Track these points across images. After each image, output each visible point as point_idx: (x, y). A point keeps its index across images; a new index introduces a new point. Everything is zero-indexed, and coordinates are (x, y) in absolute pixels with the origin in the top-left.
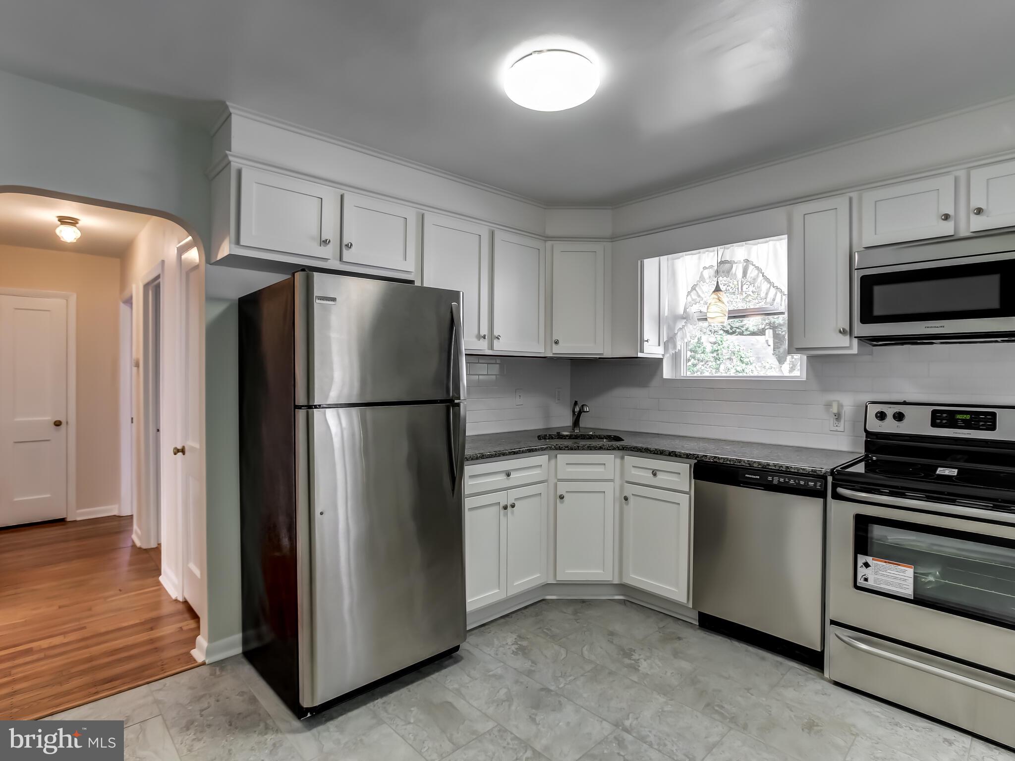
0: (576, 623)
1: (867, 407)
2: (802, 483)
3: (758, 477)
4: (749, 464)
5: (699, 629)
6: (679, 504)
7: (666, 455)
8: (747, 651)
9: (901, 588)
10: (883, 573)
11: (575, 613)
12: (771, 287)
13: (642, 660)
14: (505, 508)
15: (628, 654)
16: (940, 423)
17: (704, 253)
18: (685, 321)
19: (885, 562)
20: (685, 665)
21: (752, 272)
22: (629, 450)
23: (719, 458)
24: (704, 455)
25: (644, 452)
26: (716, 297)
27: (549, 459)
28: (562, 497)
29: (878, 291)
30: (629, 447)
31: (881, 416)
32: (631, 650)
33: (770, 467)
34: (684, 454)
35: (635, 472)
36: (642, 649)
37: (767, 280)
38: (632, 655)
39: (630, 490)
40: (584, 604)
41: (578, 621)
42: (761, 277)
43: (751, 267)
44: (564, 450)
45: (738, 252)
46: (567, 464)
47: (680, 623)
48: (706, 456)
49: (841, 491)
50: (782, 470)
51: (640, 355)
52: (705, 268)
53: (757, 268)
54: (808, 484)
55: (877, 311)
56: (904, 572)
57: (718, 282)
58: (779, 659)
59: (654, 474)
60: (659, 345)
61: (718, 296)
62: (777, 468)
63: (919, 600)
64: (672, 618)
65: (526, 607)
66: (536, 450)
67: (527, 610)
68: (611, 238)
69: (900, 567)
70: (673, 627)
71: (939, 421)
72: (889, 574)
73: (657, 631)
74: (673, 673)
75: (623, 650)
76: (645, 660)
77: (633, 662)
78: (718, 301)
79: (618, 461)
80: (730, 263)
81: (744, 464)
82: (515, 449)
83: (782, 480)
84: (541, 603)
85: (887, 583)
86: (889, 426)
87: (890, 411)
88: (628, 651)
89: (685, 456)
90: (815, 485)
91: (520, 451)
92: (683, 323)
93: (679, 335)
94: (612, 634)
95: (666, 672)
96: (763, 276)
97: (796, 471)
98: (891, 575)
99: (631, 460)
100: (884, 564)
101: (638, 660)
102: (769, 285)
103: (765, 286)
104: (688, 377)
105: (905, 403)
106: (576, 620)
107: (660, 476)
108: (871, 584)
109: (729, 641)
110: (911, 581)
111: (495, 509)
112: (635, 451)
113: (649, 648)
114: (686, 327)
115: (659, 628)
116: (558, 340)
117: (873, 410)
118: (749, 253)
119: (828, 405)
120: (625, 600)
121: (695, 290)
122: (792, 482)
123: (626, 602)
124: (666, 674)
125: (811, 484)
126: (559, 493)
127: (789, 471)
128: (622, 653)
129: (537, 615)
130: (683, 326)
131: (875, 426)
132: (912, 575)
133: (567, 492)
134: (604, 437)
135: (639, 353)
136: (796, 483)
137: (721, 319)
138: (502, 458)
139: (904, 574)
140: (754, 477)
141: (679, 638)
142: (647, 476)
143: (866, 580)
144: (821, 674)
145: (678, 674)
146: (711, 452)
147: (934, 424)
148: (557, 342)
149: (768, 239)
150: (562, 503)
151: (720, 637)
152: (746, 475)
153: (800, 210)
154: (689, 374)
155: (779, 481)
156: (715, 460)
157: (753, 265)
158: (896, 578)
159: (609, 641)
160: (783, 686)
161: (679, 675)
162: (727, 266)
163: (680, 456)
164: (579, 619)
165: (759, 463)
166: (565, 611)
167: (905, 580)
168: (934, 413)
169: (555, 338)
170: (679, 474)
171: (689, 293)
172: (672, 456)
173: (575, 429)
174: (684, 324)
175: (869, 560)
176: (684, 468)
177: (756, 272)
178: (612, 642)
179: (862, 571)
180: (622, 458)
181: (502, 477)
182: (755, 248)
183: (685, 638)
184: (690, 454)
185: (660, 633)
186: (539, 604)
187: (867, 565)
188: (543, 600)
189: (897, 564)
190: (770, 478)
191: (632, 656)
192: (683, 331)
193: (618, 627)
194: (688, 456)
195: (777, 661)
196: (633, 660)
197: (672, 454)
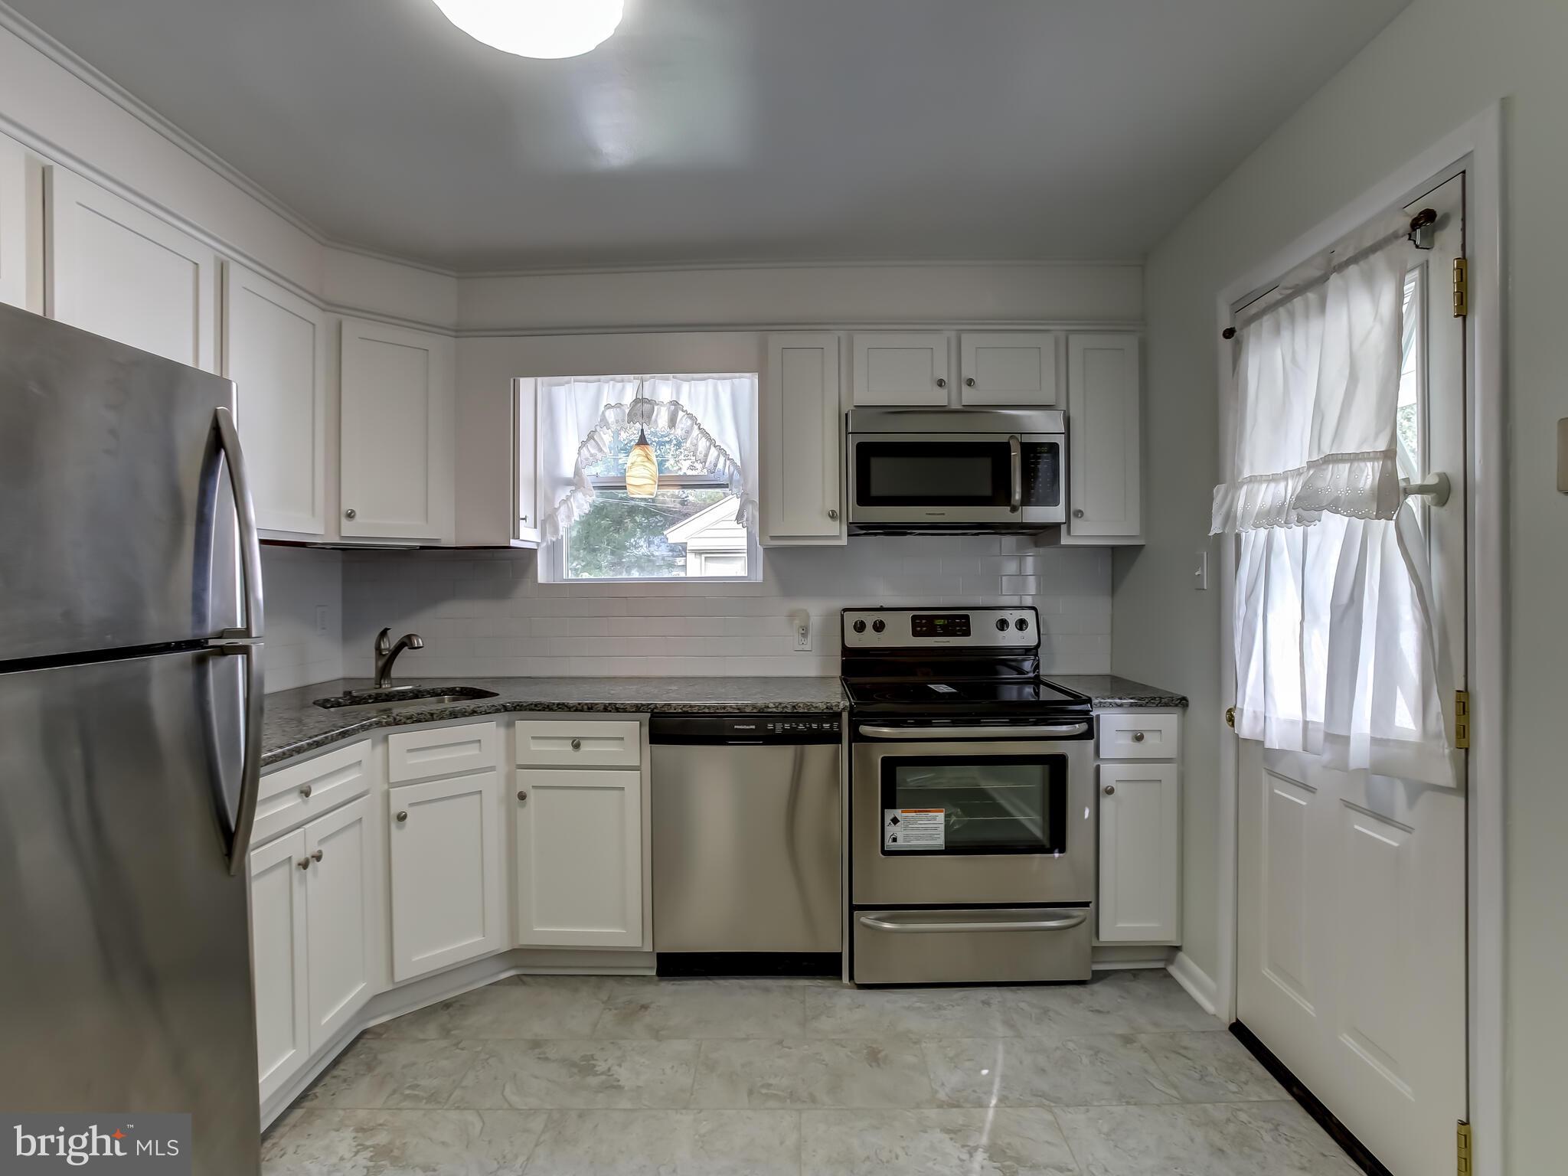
0: (458, 1051)
1: (842, 616)
2: (814, 726)
3: (753, 727)
4: (738, 709)
5: (660, 980)
6: (623, 789)
7: (599, 711)
8: (742, 987)
9: (933, 839)
10: (913, 826)
11: (446, 1032)
12: (712, 447)
13: (616, 1068)
14: (305, 865)
15: (585, 1067)
16: (921, 630)
17: (607, 382)
18: (573, 488)
19: (915, 812)
20: (680, 1046)
21: (683, 423)
22: (525, 710)
23: (691, 706)
24: (665, 704)
25: (555, 711)
26: (643, 453)
27: (374, 745)
28: (402, 818)
29: (877, 464)
30: (525, 704)
31: (860, 627)
32: (584, 1058)
33: (770, 710)
34: (632, 706)
35: (535, 746)
36: (602, 1049)
37: (705, 434)
38: (594, 1066)
39: (525, 780)
40: (451, 1009)
41: (460, 1046)
42: (696, 432)
43: (681, 414)
44: (405, 723)
45: (663, 389)
46: (409, 751)
47: (628, 982)
48: (669, 705)
49: (865, 730)
50: (786, 712)
51: (513, 543)
52: (608, 406)
53: (690, 416)
54: (822, 727)
55: (876, 490)
56: (934, 818)
57: (642, 430)
58: (785, 982)
59: (577, 746)
60: (535, 527)
61: (645, 451)
62: (780, 710)
63: (952, 848)
64: (614, 978)
65: (336, 1063)
66: (354, 732)
67: (342, 1066)
68: (456, 331)
69: (930, 814)
70: (624, 993)
71: (919, 629)
72: (920, 826)
73: (605, 1009)
74: (673, 1067)
75: (574, 1064)
76: (620, 1065)
77: (603, 1077)
78: (646, 459)
79: (502, 731)
80: (652, 403)
81: (731, 710)
82: (316, 736)
83: (787, 726)
84: (362, 1041)
85: (918, 838)
86: (869, 640)
87: (870, 619)
88: (584, 1063)
89: (634, 710)
90: (831, 727)
91: (326, 737)
92: (567, 491)
93: (563, 510)
94: (536, 1044)
95: (663, 1070)
96: (699, 429)
97: (806, 711)
98: (923, 826)
99: (526, 727)
100: (914, 814)
101: (609, 1069)
102: (708, 444)
103: (703, 444)
104: (571, 580)
105: (881, 609)
106: (456, 1045)
107: (586, 747)
108: (902, 844)
109: (710, 982)
110: (942, 827)
111: (282, 873)
112: (539, 710)
113: (613, 1043)
114: (572, 500)
115: (603, 1003)
116: (353, 511)
117: (851, 619)
118: (678, 392)
119: (792, 616)
120: (518, 975)
121: (594, 439)
122: (801, 727)
123: (525, 979)
124: (664, 1074)
125: (826, 726)
126: (395, 809)
127: (797, 713)
128: (575, 1070)
129: (370, 1068)
130: (568, 498)
131: (855, 640)
132: (943, 821)
133: (411, 805)
134: (442, 691)
135: (512, 541)
136: (806, 727)
137: (649, 489)
138: (297, 757)
139: (935, 822)
140: (748, 727)
141: (645, 1007)
142: (561, 752)
143: (895, 840)
144: (838, 981)
145: (682, 1064)
146: (677, 698)
147: (915, 634)
148: (350, 515)
149: (706, 375)
150: (400, 828)
151: (697, 982)
152: (735, 727)
153: (776, 341)
154: (571, 576)
155: (783, 728)
156: (684, 709)
157: (683, 411)
158: (926, 829)
159: (539, 1058)
160: (813, 1018)
161: (684, 1066)
162: (647, 406)
163: (625, 710)
164: (460, 1042)
165: (754, 706)
166: (421, 1036)
167: (936, 829)
168: (914, 618)
169: (346, 507)
170: (622, 739)
171: (583, 444)
172: (610, 711)
173: (382, 682)
174: (569, 494)
175: (898, 813)
176: (632, 729)
177: (689, 422)
178: (547, 1059)
179: (891, 829)
180: (510, 725)
181: (293, 801)
182: (685, 387)
183: (652, 1003)
184: (642, 705)
185: (610, 1010)
186: (359, 1045)
187: (895, 821)
188: (364, 1033)
189: (927, 811)
190: (770, 726)
191: (597, 1068)
192: (568, 505)
193: (538, 1028)
194: (638, 709)
195: (785, 987)
196: (599, 1075)
197: (609, 709)
